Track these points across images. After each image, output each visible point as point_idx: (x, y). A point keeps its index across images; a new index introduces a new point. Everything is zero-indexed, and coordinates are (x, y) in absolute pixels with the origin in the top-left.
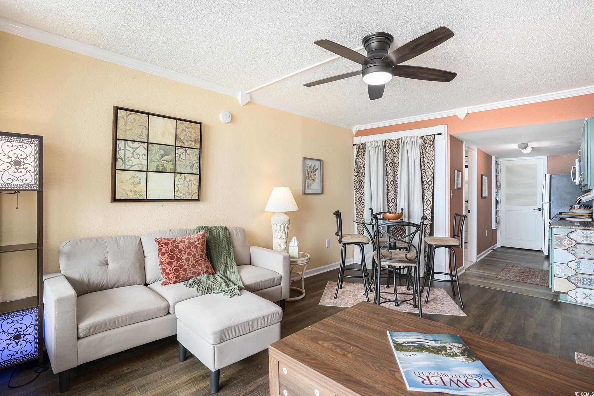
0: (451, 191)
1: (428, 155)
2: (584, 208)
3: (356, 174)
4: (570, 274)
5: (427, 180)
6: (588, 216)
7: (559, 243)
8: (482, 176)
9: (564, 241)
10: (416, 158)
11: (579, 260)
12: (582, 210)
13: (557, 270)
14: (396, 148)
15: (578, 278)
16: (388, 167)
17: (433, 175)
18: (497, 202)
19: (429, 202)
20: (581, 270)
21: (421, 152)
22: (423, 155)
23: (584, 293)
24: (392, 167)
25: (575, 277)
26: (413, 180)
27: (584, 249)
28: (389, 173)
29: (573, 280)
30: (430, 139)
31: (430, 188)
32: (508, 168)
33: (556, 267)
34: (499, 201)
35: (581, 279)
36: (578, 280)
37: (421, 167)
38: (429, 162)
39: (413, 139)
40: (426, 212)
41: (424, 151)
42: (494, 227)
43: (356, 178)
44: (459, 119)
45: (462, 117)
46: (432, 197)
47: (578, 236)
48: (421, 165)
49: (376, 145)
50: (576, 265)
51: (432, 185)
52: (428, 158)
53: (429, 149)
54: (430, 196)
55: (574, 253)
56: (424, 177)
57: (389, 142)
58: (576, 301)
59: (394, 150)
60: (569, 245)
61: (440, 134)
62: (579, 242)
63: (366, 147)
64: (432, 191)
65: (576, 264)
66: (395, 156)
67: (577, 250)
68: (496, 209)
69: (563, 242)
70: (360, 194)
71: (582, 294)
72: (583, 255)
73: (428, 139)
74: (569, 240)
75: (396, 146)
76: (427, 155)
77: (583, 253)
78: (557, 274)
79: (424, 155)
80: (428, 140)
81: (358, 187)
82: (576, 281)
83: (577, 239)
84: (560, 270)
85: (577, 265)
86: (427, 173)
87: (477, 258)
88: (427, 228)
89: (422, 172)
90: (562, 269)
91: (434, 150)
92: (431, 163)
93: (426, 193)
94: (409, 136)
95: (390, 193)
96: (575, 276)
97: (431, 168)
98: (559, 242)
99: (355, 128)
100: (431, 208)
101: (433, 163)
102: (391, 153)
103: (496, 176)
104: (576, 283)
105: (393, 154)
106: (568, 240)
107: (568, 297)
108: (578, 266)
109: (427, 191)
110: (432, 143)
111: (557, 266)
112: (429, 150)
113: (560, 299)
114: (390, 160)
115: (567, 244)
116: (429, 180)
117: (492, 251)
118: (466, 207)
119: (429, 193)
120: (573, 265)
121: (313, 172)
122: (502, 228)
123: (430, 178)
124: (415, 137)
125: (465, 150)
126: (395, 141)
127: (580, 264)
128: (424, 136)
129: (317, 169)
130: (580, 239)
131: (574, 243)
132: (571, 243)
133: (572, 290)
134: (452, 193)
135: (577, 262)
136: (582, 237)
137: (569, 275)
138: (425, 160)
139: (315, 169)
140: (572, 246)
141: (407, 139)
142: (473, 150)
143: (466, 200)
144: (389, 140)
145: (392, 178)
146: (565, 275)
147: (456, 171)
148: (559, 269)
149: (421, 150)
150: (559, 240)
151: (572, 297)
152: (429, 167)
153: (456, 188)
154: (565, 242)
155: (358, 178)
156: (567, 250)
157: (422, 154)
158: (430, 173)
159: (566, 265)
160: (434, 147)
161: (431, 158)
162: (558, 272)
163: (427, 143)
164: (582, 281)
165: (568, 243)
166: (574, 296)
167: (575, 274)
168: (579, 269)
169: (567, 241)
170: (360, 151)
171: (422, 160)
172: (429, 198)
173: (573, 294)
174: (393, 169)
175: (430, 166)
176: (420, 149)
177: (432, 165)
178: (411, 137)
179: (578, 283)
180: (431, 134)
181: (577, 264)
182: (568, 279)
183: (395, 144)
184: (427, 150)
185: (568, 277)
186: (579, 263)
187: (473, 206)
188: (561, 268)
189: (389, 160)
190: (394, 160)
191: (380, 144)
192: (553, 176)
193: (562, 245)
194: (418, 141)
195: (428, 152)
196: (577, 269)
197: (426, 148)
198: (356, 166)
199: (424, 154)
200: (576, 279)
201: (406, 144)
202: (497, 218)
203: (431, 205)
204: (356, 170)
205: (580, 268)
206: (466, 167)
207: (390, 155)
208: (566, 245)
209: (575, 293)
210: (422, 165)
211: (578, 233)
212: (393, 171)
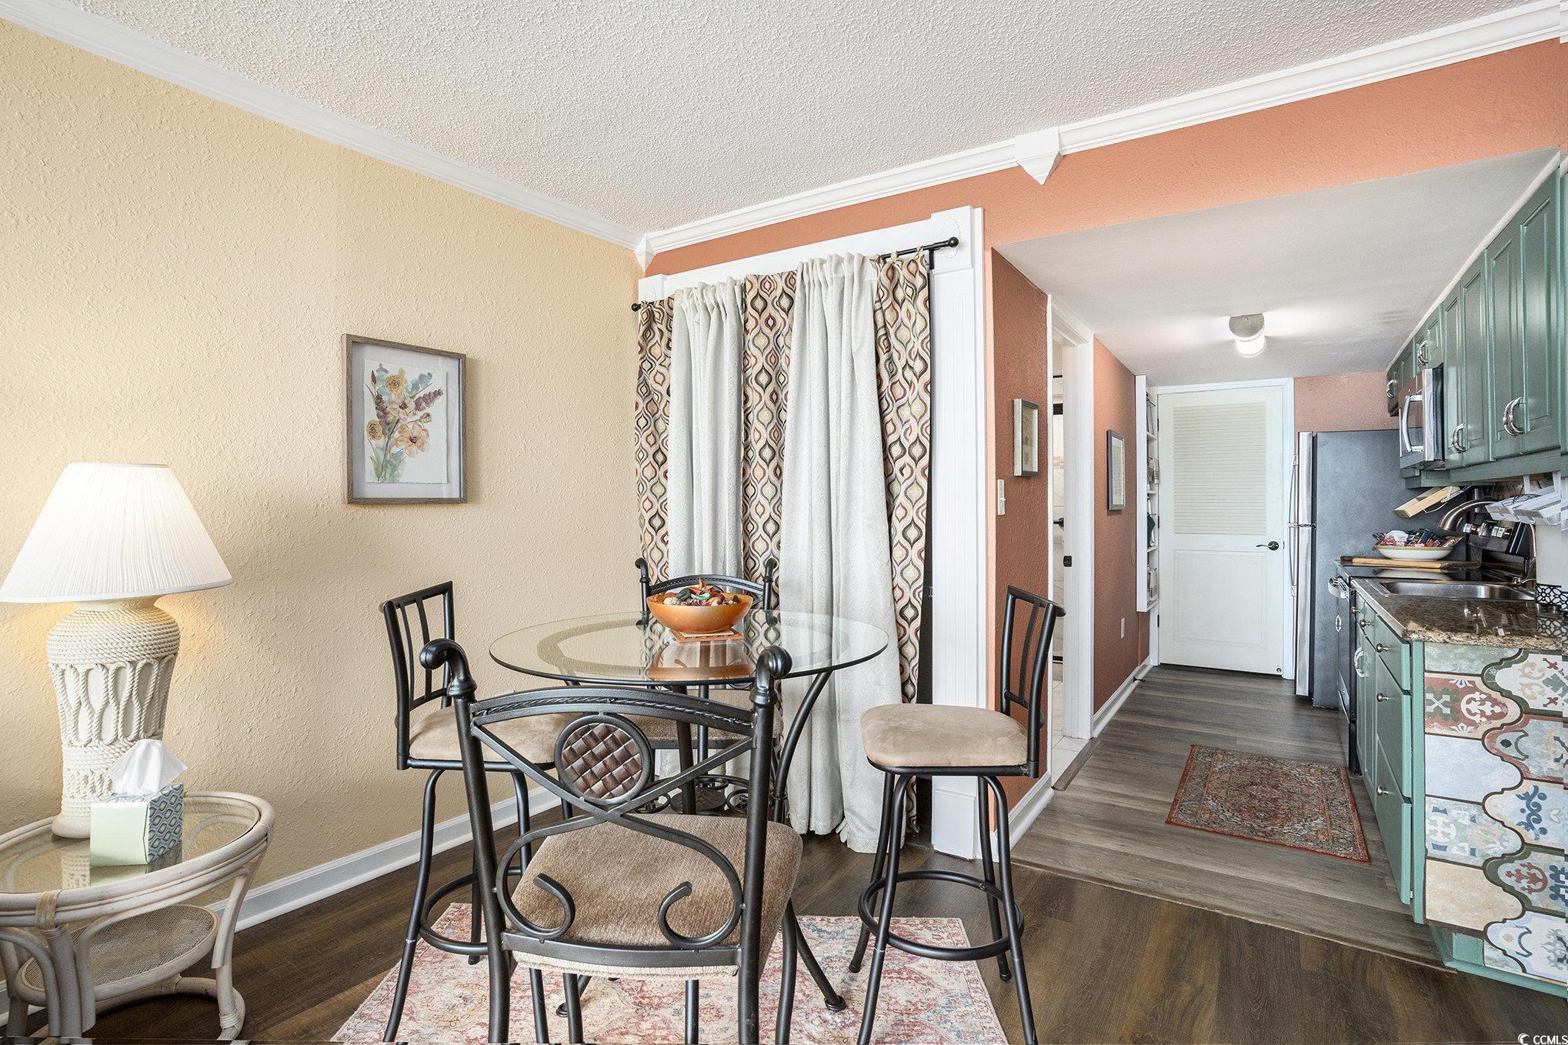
0: (1001, 482)
1: (909, 336)
2: (1423, 542)
3: (642, 422)
4: (1496, 850)
5: (903, 440)
6: (1439, 571)
7: (1447, 711)
8: (1109, 435)
9: (1468, 702)
10: (860, 348)
11: (1536, 788)
12: (1419, 549)
13: (1439, 829)
14: (783, 310)
15: (1530, 866)
16: (753, 389)
17: (927, 417)
18: (1151, 524)
19: (912, 533)
20: (1544, 831)
21: (880, 324)
22: (887, 334)
23: (1560, 939)
24: (770, 389)
25: (1517, 864)
26: (844, 441)
27: (1557, 739)
28: (755, 414)
29: (1509, 874)
30: (912, 267)
31: (918, 472)
32: (1183, 417)
33: (1432, 816)
34: (1156, 522)
35: (1547, 874)
36: (1533, 879)
37: (879, 386)
38: (911, 363)
39: (845, 268)
40: (902, 573)
41: (889, 317)
42: (1142, 606)
43: (643, 440)
44: (1028, 179)
45: (1040, 172)
46: (927, 507)
47: (1532, 681)
48: (878, 376)
49: (710, 301)
50: (1523, 811)
51: (925, 461)
52: (908, 349)
53: (910, 307)
54: (917, 506)
55: (1515, 754)
56: (890, 428)
57: (757, 285)
58: (1524, 971)
59: (779, 321)
60: (1489, 718)
61: (954, 243)
62: (1533, 705)
63: (675, 313)
64: (924, 483)
65: (1523, 804)
66: (781, 344)
67: (1526, 744)
68: (1149, 546)
69: (1464, 706)
70: (654, 500)
71: (1552, 939)
72: (1553, 765)
73: (906, 263)
74: (1489, 698)
75: (785, 303)
76: (904, 334)
77: (1553, 757)
78: (1436, 847)
79: (892, 336)
80: (904, 269)
81: (649, 472)
82: (1524, 883)
83: (1527, 691)
84: (1453, 831)
85: (1528, 812)
86: (905, 412)
87: (1095, 724)
88: (906, 637)
89: (885, 406)
90: (1460, 828)
91: (930, 310)
92: (918, 366)
93: (902, 493)
94: (831, 257)
95: (760, 497)
96: (1520, 858)
97: (919, 386)
98: (1445, 704)
99: (643, 242)
100: (923, 554)
101: (930, 366)
102: (767, 330)
103: (1149, 440)
104: (1523, 889)
105: (771, 336)
106: (1484, 696)
107: (1489, 952)
108: (1533, 813)
109: (904, 487)
110: (919, 281)
111: (1436, 810)
112: (912, 312)
113: (1451, 959)
114: (762, 360)
115: (1483, 713)
116: (912, 438)
117: (1138, 686)
118: (1059, 543)
119: (915, 492)
120: (1510, 807)
121: (412, 405)
122: (1165, 605)
123: (916, 431)
124: (855, 260)
125: (1053, 340)
126: (778, 279)
127: (1539, 807)
128: (889, 256)
129: (438, 393)
130: (1542, 693)
131: (1513, 711)
132: (1497, 709)
133: (1504, 921)
134: (1001, 492)
135: (1527, 797)
136: (1547, 682)
137: (1491, 853)
138: (895, 356)
139: (427, 391)
140: (1503, 725)
141: (822, 268)
142: (1079, 339)
143: (1057, 520)
144: (757, 277)
145: (765, 435)
146: (1473, 852)
147: (1018, 402)
148: (1447, 825)
149: (879, 315)
150: (1446, 698)
151: (1505, 953)
152: (910, 384)
153: (1018, 472)
154: (1474, 707)
155: (651, 439)
156: (1482, 740)
157: (882, 332)
158: (917, 408)
159: (1475, 810)
160: (929, 299)
161: (918, 346)
162: (1440, 839)
163: (902, 283)
164: (1551, 882)
165: (1487, 708)
166: (1513, 948)
167: (1519, 852)
168: (1537, 826)
169: (1483, 702)
170: (655, 327)
171: (883, 357)
172: (912, 513)
173: (1509, 938)
174: (771, 395)
175: (915, 380)
176: (875, 312)
177: (922, 373)
178: (839, 262)
179: (1531, 891)
180: (917, 246)
181: (1528, 807)
182: (1490, 868)
183: (778, 292)
184: (903, 314)
185: (1487, 861)
186: (1536, 799)
187: (1082, 540)
188: (1455, 822)
189: (757, 361)
190: (777, 359)
191: (726, 298)
192: (1320, 438)
193: (1456, 717)
194: (867, 279)
195: (906, 320)
196: (1529, 826)
197: (897, 307)
198: (644, 390)
199: (892, 331)
200: (1524, 871)
201: (817, 286)
202: (1151, 577)
203: (922, 543)
204: (642, 405)
205: (1543, 825)
206: (1058, 409)
207: (762, 341)
208: (1477, 719)
209: (1520, 937)
210: (885, 375)
211: (1532, 665)
212: (770, 405)
